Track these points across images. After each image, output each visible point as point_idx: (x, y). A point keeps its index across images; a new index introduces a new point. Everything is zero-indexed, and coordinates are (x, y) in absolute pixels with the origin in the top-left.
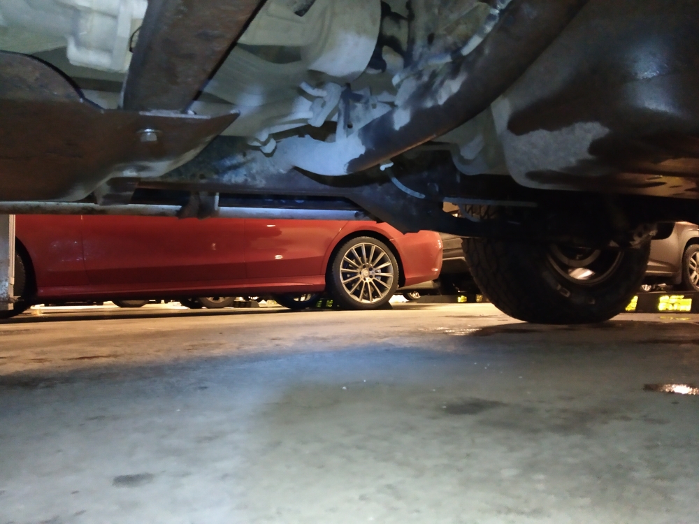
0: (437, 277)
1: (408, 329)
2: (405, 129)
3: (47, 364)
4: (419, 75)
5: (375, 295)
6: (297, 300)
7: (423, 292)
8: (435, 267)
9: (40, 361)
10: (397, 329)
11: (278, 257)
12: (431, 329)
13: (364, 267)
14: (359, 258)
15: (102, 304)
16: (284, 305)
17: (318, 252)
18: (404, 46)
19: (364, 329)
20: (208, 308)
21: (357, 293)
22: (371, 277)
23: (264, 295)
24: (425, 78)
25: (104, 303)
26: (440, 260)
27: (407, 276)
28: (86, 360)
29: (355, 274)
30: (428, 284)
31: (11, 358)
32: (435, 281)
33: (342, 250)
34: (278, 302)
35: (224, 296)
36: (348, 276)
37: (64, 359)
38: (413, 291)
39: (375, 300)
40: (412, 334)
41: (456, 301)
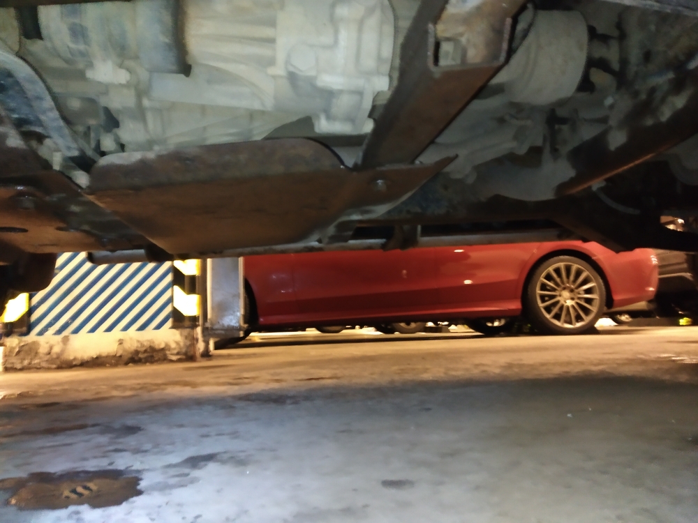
0: (652, 297)
1: (625, 356)
2: (622, 149)
3: (284, 385)
4: (636, 94)
5: (579, 318)
6: (490, 325)
7: (633, 314)
8: (649, 286)
9: (277, 381)
10: (611, 357)
11: (468, 282)
12: (653, 356)
13: (564, 289)
14: (558, 280)
15: (305, 331)
16: (477, 330)
17: (511, 275)
18: (616, 66)
19: (574, 355)
20: (401, 332)
21: (557, 317)
22: (573, 299)
23: (455, 320)
24: (643, 96)
25: (307, 329)
26: (656, 277)
27: (617, 297)
28: (313, 381)
29: (553, 297)
30: (642, 305)
31: (253, 378)
32: (650, 302)
33: (538, 271)
34: (471, 327)
35: (415, 321)
36: (546, 298)
37: (295, 380)
38: (621, 313)
39: (579, 325)
40: (630, 362)
41: (677, 325)
